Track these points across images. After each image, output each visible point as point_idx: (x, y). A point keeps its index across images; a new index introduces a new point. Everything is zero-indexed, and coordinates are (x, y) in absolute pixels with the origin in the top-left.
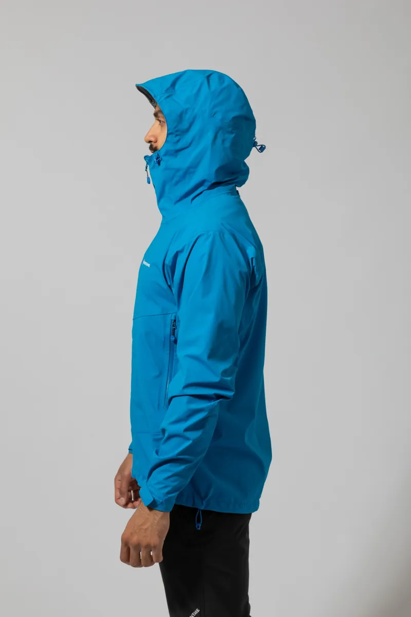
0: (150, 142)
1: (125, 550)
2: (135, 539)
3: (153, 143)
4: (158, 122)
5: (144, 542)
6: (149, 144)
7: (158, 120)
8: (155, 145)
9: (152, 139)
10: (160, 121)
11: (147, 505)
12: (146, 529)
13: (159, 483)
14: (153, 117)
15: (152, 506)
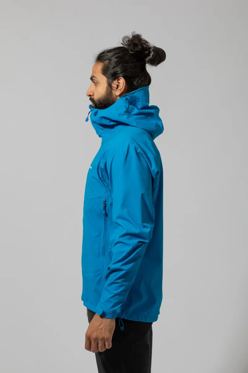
0: (90, 96)
1: (88, 343)
2: (94, 335)
3: (91, 96)
4: (93, 84)
5: (100, 337)
6: (89, 97)
7: (93, 82)
8: (93, 97)
9: (91, 94)
10: (94, 83)
11: (100, 315)
12: (102, 328)
13: (107, 301)
14: (90, 81)
15: (103, 316)
